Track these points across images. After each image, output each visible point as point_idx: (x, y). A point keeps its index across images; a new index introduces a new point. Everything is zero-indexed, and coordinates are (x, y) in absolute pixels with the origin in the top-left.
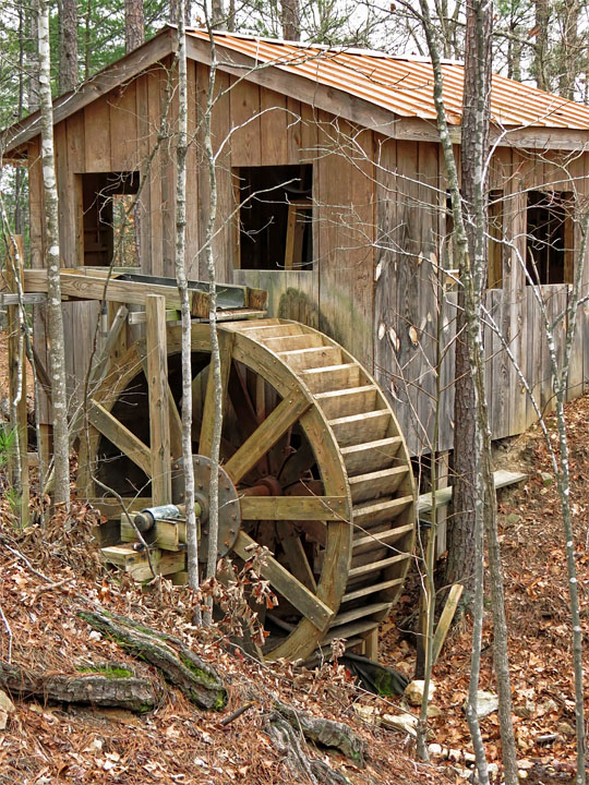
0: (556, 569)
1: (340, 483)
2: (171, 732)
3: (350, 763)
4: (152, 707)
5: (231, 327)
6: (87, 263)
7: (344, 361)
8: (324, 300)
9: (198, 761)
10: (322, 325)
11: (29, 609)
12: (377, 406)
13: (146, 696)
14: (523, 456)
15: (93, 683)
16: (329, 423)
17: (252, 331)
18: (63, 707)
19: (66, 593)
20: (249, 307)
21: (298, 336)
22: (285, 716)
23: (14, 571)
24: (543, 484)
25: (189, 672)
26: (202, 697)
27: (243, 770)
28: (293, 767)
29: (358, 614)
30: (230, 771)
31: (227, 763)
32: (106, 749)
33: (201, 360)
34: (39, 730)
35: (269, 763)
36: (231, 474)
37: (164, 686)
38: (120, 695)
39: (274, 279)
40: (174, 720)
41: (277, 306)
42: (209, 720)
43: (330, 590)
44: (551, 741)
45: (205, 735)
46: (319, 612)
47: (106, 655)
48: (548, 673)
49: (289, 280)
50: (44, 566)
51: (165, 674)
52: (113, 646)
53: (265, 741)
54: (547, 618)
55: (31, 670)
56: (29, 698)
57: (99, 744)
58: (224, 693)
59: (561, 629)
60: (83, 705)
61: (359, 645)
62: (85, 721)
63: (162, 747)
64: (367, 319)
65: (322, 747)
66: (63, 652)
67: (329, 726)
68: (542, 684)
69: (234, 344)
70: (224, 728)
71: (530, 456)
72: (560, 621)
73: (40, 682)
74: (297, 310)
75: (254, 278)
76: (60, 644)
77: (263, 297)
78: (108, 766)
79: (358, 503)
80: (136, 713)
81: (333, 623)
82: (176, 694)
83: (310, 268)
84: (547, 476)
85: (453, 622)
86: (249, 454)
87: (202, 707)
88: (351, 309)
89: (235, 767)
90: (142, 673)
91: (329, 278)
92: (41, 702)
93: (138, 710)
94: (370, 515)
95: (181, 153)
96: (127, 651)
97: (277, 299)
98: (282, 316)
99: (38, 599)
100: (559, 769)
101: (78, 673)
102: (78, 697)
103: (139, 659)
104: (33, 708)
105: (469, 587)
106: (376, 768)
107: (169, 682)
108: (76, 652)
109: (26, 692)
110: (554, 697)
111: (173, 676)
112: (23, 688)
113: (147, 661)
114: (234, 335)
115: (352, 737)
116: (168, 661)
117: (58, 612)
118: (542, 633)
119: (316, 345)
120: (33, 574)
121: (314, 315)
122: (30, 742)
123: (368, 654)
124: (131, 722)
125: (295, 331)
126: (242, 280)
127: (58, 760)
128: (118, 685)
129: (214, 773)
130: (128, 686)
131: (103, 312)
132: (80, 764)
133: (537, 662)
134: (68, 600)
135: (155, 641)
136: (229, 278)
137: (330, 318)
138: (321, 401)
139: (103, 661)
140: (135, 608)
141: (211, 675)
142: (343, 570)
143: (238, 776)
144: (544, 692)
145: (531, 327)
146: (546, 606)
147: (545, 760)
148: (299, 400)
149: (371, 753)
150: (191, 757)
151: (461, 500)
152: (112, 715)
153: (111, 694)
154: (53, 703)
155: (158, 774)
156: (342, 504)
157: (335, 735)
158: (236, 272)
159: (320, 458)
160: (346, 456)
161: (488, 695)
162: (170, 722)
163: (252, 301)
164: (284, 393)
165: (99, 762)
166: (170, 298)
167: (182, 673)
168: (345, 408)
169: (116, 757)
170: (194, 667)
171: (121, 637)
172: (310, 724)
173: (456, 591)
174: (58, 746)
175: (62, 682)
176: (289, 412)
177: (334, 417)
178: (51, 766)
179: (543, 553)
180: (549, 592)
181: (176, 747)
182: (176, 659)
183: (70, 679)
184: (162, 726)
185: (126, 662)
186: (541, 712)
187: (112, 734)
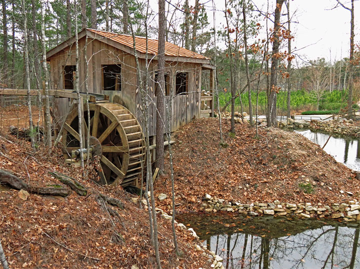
0: (182, 164)
1: (126, 143)
2: (71, 201)
3: (120, 208)
4: (67, 195)
5: (100, 104)
6: (66, 89)
7: (128, 113)
8: (124, 98)
9: (78, 208)
10: (124, 104)
11: (35, 171)
12: (136, 124)
13: (65, 192)
14: (175, 137)
15: (51, 189)
16: (123, 128)
17: (105, 106)
18: (43, 195)
19: (46, 168)
20: (105, 100)
21: (117, 107)
22: (102, 197)
23: (33, 162)
24: (180, 144)
25: (77, 186)
26: (80, 193)
27: (89, 210)
28: (102, 209)
29: (132, 175)
30: (86, 210)
31: (85, 208)
32: (53, 205)
33: (92, 113)
34: (36, 200)
35: (96, 208)
36: (100, 141)
37: (70, 190)
38: (58, 192)
39: (112, 93)
40: (72, 198)
41: (113, 99)
42: (82, 198)
43: (124, 169)
44: (179, 205)
45: (80, 202)
46: (121, 175)
47: (55, 182)
48: (179, 189)
49: (116, 93)
50: (41, 161)
51: (71, 187)
52: (58, 180)
53: (96, 203)
54: (179, 176)
55: (34, 186)
56: (34, 193)
57: (52, 204)
58: (86, 191)
59: (182, 178)
60: (48, 194)
61: (133, 183)
62: (49, 198)
63: (68, 204)
64: (134, 103)
65: (112, 205)
66: (44, 181)
67: (114, 200)
68: (177, 192)
69: (100, 109)
70: (85, 200)
71: (177, 137)
72: (182, 176)
73: (37, 189)
74: (117, 100)
75: (107, 93)
76: (43, 180)
77: (109, 97)
78: (53, 208)
79: (130, 148)
80: (63, 196)
81: (125, 177)
82: (74, 192)
83: (120, 90)
84: (180, 142)
85: (156, 177)
86: (104, 136)
87: (80, 195)
88: (130, 100)
89: (87, 209)
90: (65, 187)
91: (125, 93)
92: (37, 194)
93: (64, 196)
94: (134, 151)
95: (77, 59)
96: (61, 181)
97: (113, 98)
98: (114, 102)
99: (38, 169)
100: (180, 212)
101: (47, 187)
102: (46, 192)
103: (64, 183)
104: (35, 195)
105: (160, 169)
106: (126, 210)
107: (72, 189)
108: (47, 182)
109: (33, 191)
110: (180, 195)
111: (73, 187)
112: (32, 190)
113: (67, 184)
114: (100, 107)
115: (120, 202)
116: (71, 184)
117: (43, 172)
118: (178, 179)
119: (122, 109)
120: (37, 163)
121: (122, 102)
122: (33, 203)
123: (135, 185)
124: (61, 199)
125: (116, 106)
126: (104, 93)
127: (40, 207)
128: (58, 189)
129: (81, 210)
130: (60, 190)
131: (69, 101)
132: (46, 208)
133: (176, 186)
134: (46, 169)
135: (68, 179)
136: (101, 92)
137: (125, 102)
138: (122, 123)
139: (54, 184)
140: (65, 171)
141: (83, 187)
142: (127, 164)
143: (88, 211)
144: (178, 194)
145: (177, 105)
146: (179, 173)
147: (177, 210)
148: (116, 122)
149: (125, 207)
150: (76, 207)
151: (158, 147)
152: (56, 197)
153: (56, 191)
154: (40, 194)
155: (66, 211)
156: (127, 148)
157: (115, 202)
158: (103, 91)
159: (121, 137)
160: (127, 136)
161: (164, 194)
162: (71, 199)
163: (106, 98)
164: (112, 121)
165: (51, 208)
166: (84, 97)
167: (75, 187)
168: (128, 124)
169: (56, 207)
170: (78, 185)
171: (60, 178)
172: (109, 199)
173: (157, 170)
174: (41, 204)
175: (42, 189)
176: (114, 125)
177: (125, 126)
178: (38, 209)
179: (179, 160)
180: (180, 170)
181: (72, 204)
182: (74, 183)
183: (45, 188)
184: (69, 199)
185: (60, 184)
186: (177, 198)
187: (55, 201)
